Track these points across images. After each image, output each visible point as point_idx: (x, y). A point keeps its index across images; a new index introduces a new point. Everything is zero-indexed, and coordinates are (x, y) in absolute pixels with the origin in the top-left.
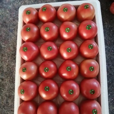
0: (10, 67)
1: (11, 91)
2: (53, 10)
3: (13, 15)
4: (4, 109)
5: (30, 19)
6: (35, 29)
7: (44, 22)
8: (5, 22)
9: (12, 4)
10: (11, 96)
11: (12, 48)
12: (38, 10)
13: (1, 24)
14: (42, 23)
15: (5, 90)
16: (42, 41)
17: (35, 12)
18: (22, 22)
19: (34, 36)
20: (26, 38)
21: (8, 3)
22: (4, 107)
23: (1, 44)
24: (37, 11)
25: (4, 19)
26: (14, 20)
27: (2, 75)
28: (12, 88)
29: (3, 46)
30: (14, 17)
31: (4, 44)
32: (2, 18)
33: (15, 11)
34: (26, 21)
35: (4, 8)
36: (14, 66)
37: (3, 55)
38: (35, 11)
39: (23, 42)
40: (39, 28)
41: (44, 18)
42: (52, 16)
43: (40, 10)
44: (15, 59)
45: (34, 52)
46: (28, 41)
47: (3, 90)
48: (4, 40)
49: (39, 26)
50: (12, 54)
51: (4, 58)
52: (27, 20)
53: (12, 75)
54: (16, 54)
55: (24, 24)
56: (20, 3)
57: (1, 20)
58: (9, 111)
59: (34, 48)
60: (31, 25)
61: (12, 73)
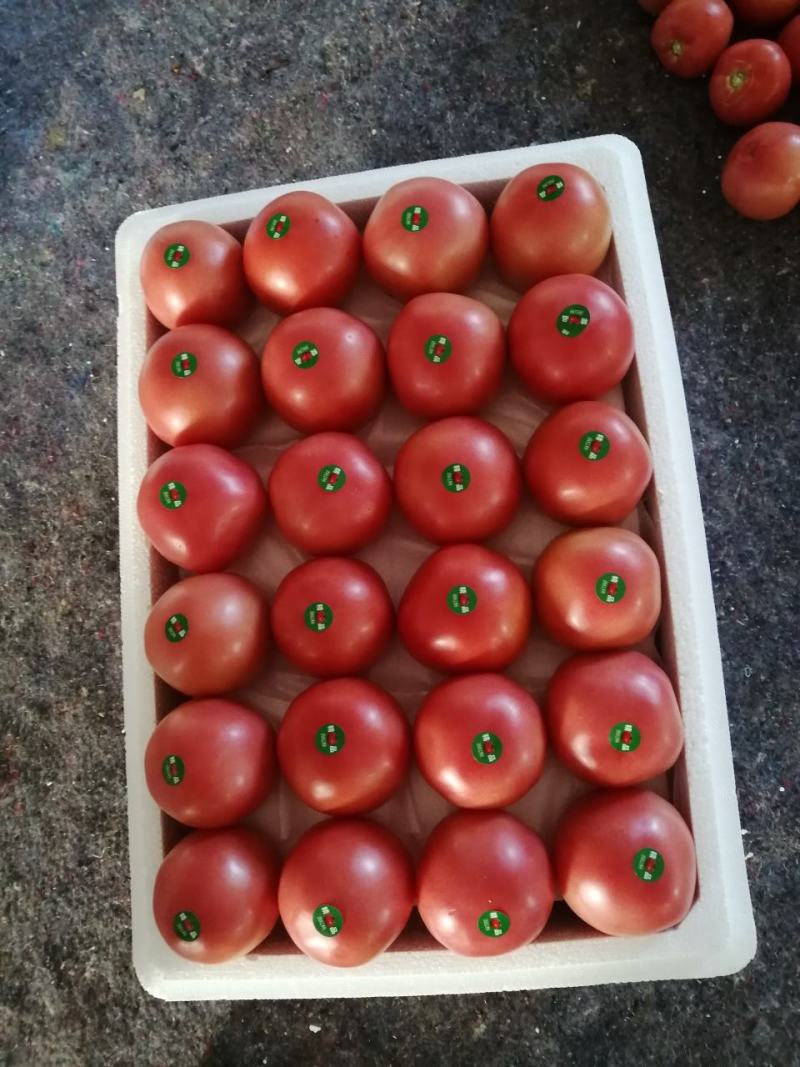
0: (88, 625)
1: (102, 785)
2: (334, 223)
3: (84, 274)
4: (69, 902)
5: (193, 299)
6: (230, 359)
7: (282, 309)
8: (33, 328)
9: (68, 205)
10: (104, 815)
11: (89, 498)
12: (238, 231)
13: (11, 344)
14: (275, 319)
15: (61, 776)
16: (278, 430)
17: (218, 251)
18: (143, 317)
19: (228, 402)
20: (176, 423)
21: (44, 197)
22: (64, 890)
23: (20, 474)
24: (230, 240)
25: (25, 305)
26: (90, 309)
27: (37, 682)
28: (106, 758)
29: (31, 486)
30: (89, 290)
31: (34, 471)
32: (14, 302)
33: (91, 247)
34: (167, 310)
35: (21, 231)
36: (109, 614)
37: (32, 546)
38: (220, 239)
39: (158, 446)
40: (257, 351)
41: (281, 283)
42: (331, 264)
43: (250, 236)
44: (114, 567)
45: (235, 508)
46: (189, 438)
47: (54, 778)
48: (33, 445)
49: (252, 338)
50: (97, 538)
51: (40, 565)
52: (175, 304)
53: (102, 673)
54: (116, 533)
55: (157, 328)
56: (122, 194)
57: (4, 315)
58: (98, 916)
59: (233, 484)
60: (203, 335)
61: (101, 660)
